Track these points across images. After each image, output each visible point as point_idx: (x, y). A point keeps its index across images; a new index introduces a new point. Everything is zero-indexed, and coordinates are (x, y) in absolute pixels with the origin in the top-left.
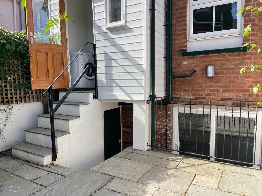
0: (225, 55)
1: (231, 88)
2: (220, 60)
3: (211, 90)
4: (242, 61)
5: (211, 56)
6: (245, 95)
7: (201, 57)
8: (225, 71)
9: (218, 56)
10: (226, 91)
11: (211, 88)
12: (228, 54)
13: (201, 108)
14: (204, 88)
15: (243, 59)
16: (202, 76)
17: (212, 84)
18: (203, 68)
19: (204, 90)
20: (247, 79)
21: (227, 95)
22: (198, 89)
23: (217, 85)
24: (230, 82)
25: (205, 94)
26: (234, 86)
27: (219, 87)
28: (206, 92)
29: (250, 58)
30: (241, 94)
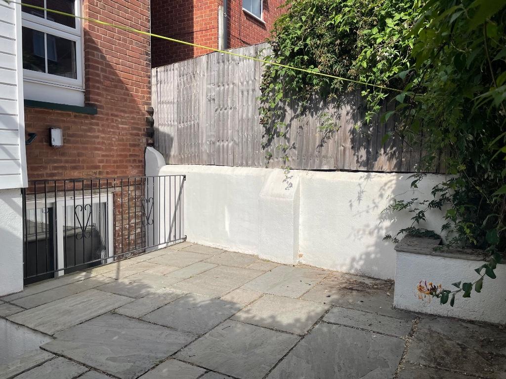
0: (69, 115)
1: (80, 164)
2: (64, 121)
3: (55, 168)
4: (90, 126)
5: (50, 113)
6: (95, 173)
7: (36, 112)
8: (72, 139)
9: (62, 115)
10: (74, 168)
11: (55, 165)
12: (74, 114)
13: (41, 198)
14: (44, 165)
15: (91, 124)
16: (40, 144)
17: (55, 158)
18: (41, 130)
19: (45, 168)
20: (97, 152)
21: (76, 174)
22: (36, 165)
23: (63, 158)
24: (79, 155)
25: (47, 174)
26: (84, 161)
27: (67, 162)
28: (48, 171)
29: (97, 125)
30: (91, 172)
